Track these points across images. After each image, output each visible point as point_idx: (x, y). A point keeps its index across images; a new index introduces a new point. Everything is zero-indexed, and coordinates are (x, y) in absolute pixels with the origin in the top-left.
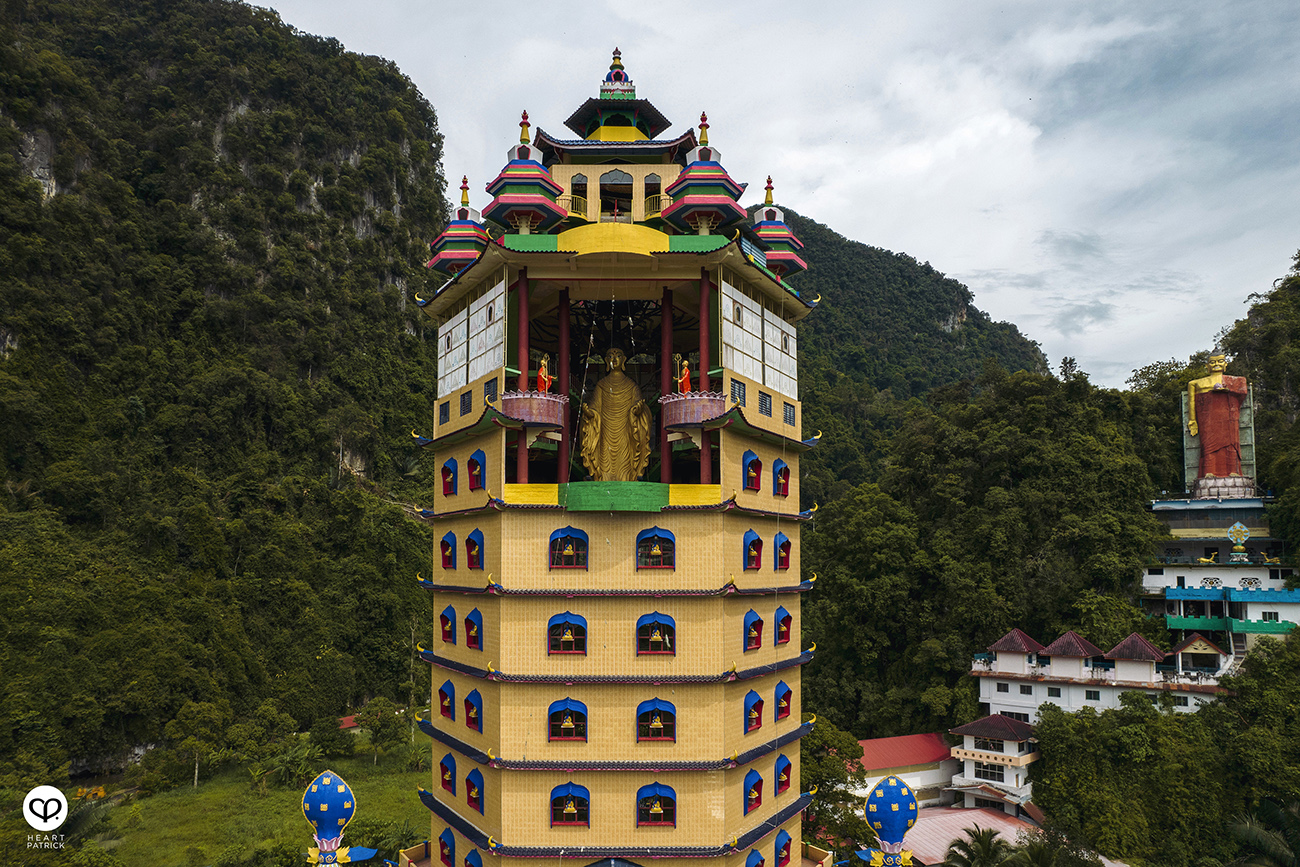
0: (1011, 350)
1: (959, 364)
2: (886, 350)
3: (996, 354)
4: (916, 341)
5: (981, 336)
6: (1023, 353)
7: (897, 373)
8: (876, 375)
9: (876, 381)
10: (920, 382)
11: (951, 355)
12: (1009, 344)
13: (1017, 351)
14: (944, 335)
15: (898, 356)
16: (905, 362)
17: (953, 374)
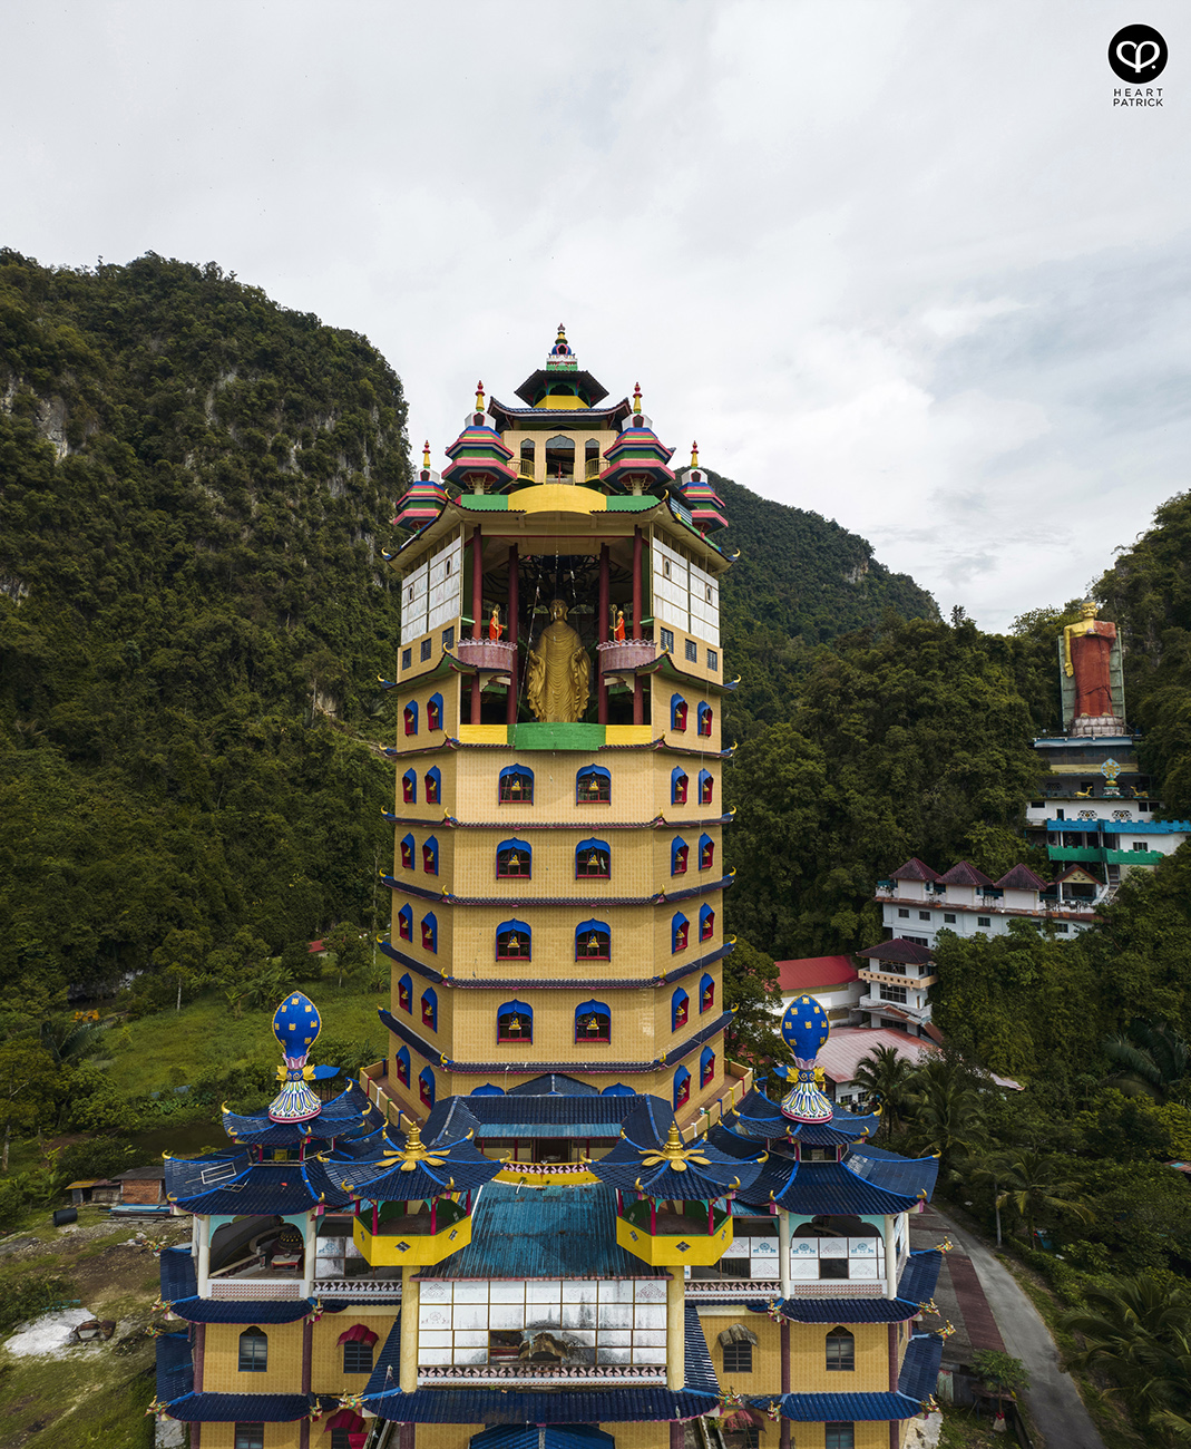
0: (907, 599)
1: (862, 612)
2: (797, 600)
3: (895, 603)
4: (823, 592)
5: (881, 586)
6: (918, 601)
7: (807, 621)
8: (789, 622)
9: (789, 628)
10: (827, 629)
11: (854, 604)
12: (905, 594)
13: (913, 600)
14: (848, 585)
15: (808, 606)
16: (814, 611)
17: (856, 622)
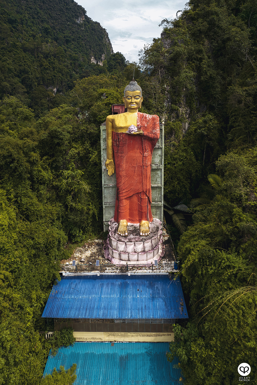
0: (98, 31)
1: (82, 34)
2: (58, 27)
3: (93, 32)
4: (68, 25)
5: (89, 25)
6: (101, 32)
7: (61, 36)
8: (54, 35)
9: (54, 38)
10: (68, 40)
11: (79, 31)
12: (97, 29)
13: (99, 31)
14: (77, 24)
15: (62, 30)
16: (64, 32)
17: (79, 37)
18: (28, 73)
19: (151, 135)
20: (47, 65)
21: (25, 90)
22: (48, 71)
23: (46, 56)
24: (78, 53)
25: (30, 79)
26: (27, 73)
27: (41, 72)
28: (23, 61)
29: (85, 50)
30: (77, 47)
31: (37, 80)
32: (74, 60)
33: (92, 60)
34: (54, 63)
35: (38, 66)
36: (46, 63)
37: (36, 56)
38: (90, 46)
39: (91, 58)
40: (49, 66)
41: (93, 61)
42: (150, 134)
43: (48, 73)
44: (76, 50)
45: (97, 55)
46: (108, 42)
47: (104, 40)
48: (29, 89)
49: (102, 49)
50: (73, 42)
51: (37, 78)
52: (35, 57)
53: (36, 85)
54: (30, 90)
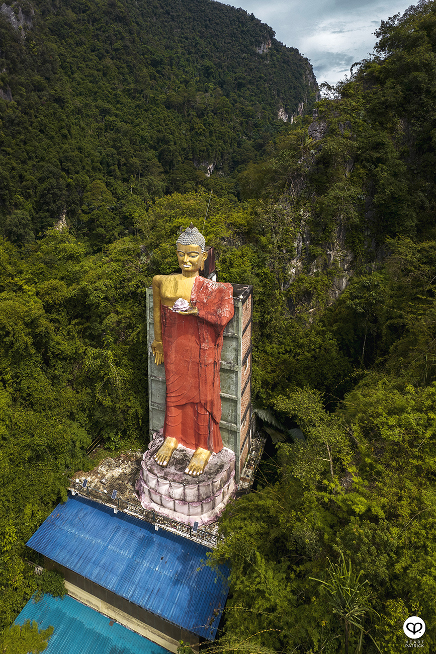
0: (293, 63)
1: (265, 71)
2: (226, 63)
3: (285, 66)
4: (243, 59)
5: (278, 56)
6: (300, 65)
7: (230, 78)
8: (220, 77)
9: (219, 82)
10: (242, 82)
11: (261, 66)
12: (292, 60)
13: (296, 64)
14: (258, 55)
15: (233, 67)
16: (236, 70)
17: (260, 77)
18: (169, 142)
19: (211, 318)
20: (201, 128)
21: (162, 170)
22: (201, 138)
23: (201, 115)
24: (256, 104)
25: (170, 152)
26: (167, 142)
27: (191, 140)
28: (164, 125)
29: (270, 99)
30: (256, 94)
31: (182, 153)
32: (248, 116)
33: (280, 113)
34: (212, 124)
35: (187, 129)
36: (199, 125)
37: (186, 114)
38: (278, 90)
39: (279, 110)
40: (204, 130)
41: (282, 116)
42: (209, 317)
43: (200, 141)
44: (253, 98)
45: (288, 105)
46: (312, 80)
47: (304, 78)
48: (168, 168)
49: (300, 93)
50: (249, 86)
51: (184, 149)
52: (184, 116)
53: (179, 161)
54: (170, 169)
